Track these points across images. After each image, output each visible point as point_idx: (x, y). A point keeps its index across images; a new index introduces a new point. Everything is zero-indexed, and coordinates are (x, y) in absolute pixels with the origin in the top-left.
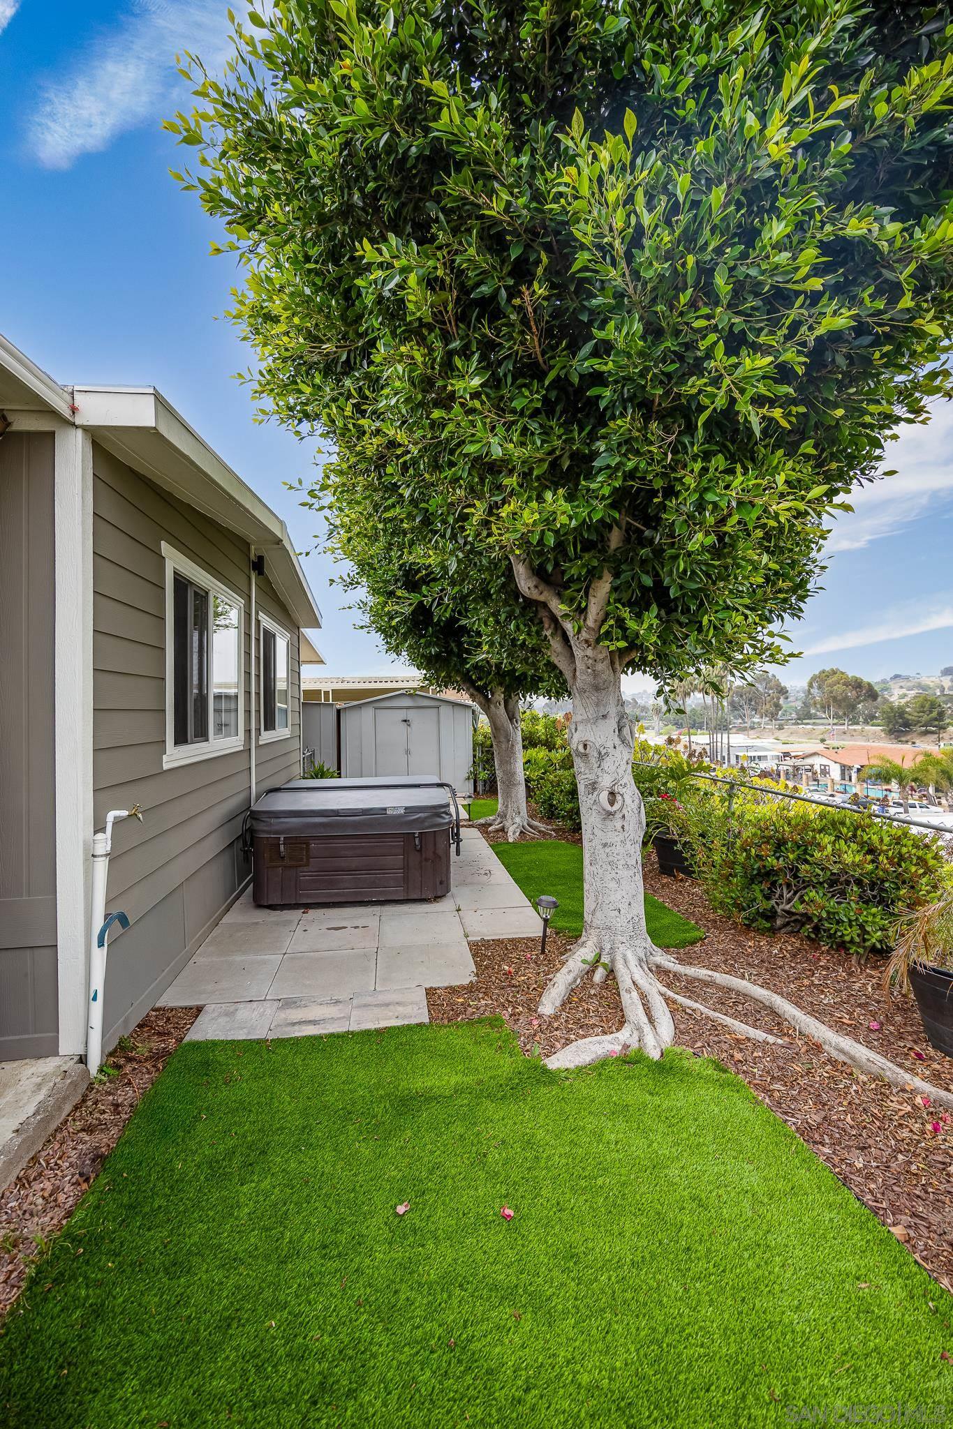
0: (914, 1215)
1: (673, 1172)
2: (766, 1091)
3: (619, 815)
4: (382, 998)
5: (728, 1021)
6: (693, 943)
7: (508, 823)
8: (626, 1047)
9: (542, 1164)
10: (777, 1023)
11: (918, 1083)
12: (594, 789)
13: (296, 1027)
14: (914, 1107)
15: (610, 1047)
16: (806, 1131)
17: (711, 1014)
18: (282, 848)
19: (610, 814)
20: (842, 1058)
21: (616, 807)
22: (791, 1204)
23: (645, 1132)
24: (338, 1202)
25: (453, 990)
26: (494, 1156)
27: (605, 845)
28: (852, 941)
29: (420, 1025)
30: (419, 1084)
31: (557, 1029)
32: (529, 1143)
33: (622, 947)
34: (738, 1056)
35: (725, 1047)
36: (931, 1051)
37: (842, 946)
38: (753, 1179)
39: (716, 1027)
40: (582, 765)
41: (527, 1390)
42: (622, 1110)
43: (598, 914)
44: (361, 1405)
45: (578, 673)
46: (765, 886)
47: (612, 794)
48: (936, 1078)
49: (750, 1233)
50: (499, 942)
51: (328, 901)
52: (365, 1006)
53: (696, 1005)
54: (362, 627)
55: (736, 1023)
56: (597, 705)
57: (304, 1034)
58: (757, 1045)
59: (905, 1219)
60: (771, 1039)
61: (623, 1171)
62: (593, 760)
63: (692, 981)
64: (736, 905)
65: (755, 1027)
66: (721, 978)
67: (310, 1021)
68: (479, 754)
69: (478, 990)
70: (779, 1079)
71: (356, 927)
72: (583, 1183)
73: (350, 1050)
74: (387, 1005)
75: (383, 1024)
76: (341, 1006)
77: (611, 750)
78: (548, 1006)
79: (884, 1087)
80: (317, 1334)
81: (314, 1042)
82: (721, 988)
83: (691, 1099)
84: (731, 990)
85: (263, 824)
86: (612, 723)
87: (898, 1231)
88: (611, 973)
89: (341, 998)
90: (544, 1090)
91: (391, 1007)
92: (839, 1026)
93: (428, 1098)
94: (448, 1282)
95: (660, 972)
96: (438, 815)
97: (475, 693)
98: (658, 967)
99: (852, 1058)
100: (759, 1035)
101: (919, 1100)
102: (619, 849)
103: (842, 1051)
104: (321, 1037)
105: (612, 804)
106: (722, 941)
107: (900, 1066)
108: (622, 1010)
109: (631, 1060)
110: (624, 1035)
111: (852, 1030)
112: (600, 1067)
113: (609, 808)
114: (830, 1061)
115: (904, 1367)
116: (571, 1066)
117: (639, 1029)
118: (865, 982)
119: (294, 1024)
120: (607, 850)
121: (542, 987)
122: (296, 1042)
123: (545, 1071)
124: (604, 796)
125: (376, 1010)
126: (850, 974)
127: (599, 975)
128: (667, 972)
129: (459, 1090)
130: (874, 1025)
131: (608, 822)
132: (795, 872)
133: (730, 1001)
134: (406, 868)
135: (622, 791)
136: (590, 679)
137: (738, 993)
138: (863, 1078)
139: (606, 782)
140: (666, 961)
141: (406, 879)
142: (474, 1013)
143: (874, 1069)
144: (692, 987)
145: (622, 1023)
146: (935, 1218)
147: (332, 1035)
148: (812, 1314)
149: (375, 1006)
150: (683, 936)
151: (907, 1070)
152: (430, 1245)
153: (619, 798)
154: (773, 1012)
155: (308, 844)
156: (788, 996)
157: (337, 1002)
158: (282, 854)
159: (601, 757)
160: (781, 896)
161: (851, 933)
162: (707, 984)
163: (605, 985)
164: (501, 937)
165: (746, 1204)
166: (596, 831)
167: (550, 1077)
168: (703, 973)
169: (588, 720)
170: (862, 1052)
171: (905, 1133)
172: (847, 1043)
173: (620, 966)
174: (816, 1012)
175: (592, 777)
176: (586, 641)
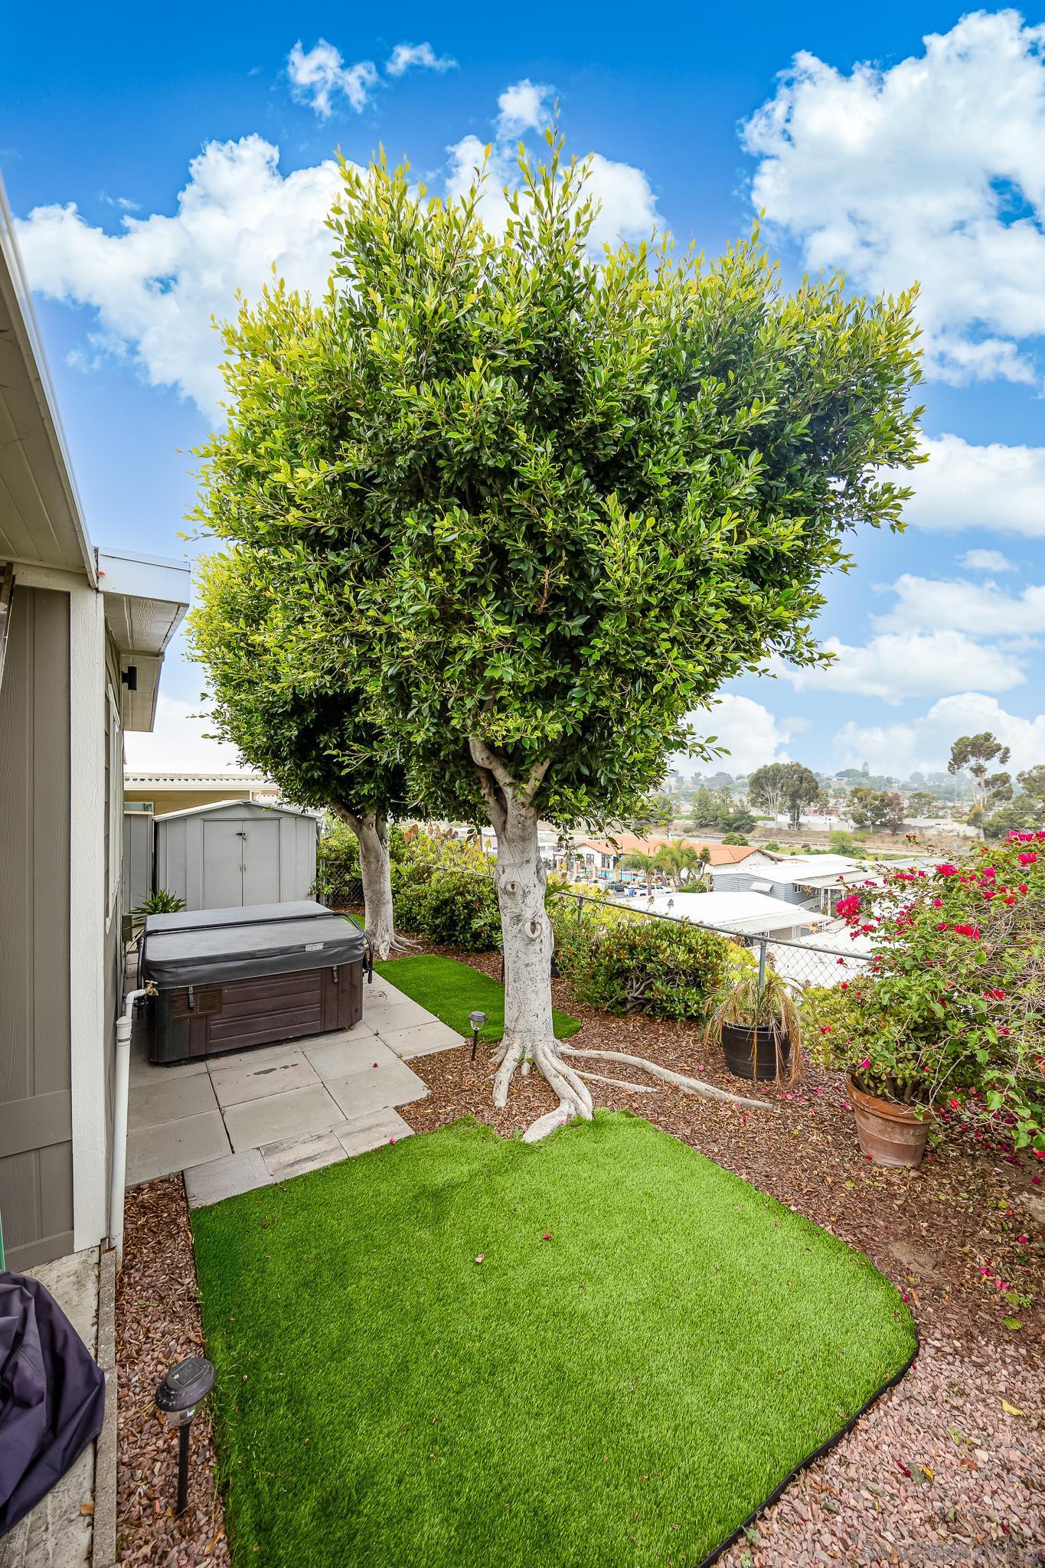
0: (747, 1168)
1: (628, 1183)
2: (656, 1123)
3: (538, 940)
4: (359, 1125)
5: (621, 1083)
6: (576, 1032)
7: (377, 942)
8: (569, 1116)
9: (553, 1203)
10: (649, 1078)
11: (732, 1097)
12: (519, 921)
13: (296, 1167)
14: (733, 1111)
15: (560, 1119)
16: (686, 1139)
17: (609, 1081)
18: (191, 997)
19: (533, 940)
20: (691, 1092)
21: (537, 934)
22: (694, 1180)
23: (603, 1166)
24: (430, 1273)
25: (417, 1104)
26: (520, 1209)
27: (527, 965)
28: (680, 1014)
29: (409, 1137)
30: (440, 1180)
31: (516, 1115)
32: (539, 1195)
33: (541, 1045)
34: (635, 1105)
35: (625, 1101)
36: (733, 1077)
37: (671, 1018)
38: (670, 1174)
39: (615, 1090)
40: (509, 901)
41: (606, 1316)
42: (583, 1157)
43: (521, 1020)
44: (522, 1363)
45: (508, 826)
46: (620, 981)
47: (533, 924)
48: (739, 1091)
49: (680, 1201)
50: (431, 1057)
51: (242, 1045)
52: (349, 1134)
53: (598, 1077)
54: (213, 738)
55: (627, 1084)
56: (523, 852)
57: (312, 1169)
58: (642, 1096)
59: (744, 1171)
60: (649, 1090)
61: (602, 1192)
62: (519, 897)
63: (588, 1060)
64: (602, 998)
65: (638, 1084)
66: (606, 1055)
67: (306, 1159)
68: (322, 868)
69: (439, 1099)
70: (661, 1114)
71: (285, 1067)
72: (582, 1206)
73: (359, 1172)
74: (369, 1129)
75: (377, 1145)
76: (326, 1140)
77: (532, 889)
78: (501, 1099)
79: (715, 1104)
80: (470, 1344)
81: (323, 1173)
82: (608, 1062)
83: (621, 1139)
84: (614, 1062)
85: (166, 975)
86: (532, 867)
87: (744, 1177)
88: (534, 1065)
89: (321, 1133)
90: (529, 1159)
91: (374, 1130)
92: (683, 1071)
93: (453, 1187)
94: (532, 1286)
95: (565, 1057)
96: (356, 947)
97: (348, 814)
98: (562, 1054)
99: (697, 1091)
100: (642, 1088)
101: (734, 1107)
102: (538, 967)
103: (691, 1088)
104: (326, 1169)
105: (533, 932)
106: (593, 1026)
107: (721, 1089)
108: (553, 1091)
109: (575, 1123)
110: (565, 1108)
111: (690, 1073)
112: (557, 1134)
113: (531, 935)
114: (686, 1096)
115: (763, 1235)
116: (540, 1138)
117: (573, 1101)
118: (688, 1039)
119: (292, 1165)
120: (529, 969)
121: (490, 1086)
122: (305, 1178)
123: (527, 1146)
124: (528, 926)
125: (362, 1135)
126: (678, 1036)
127: (525, 1069)
128: (569, 1057)
129: (472, 1176)
130: (701, 1067)
131: (530, 947)
132: (643, 968)
133: (616, 1069)
134: (323, 1002)
135: (540, 921)
136: (519, 832)
137: (620, 1063)
138: (704, 1101)
139: (528, 914)
140: (566, 1048)
141: (323, 1013)
142: (446, 1119)
143: (710, 1094)
144: (589, 1065)
145: (557, 1101)
146: (755, 1166)
147: (335, 1165)
148: (721, 1228)
149: (359, 1132)
150: (568, 1027)
151: (726, 1090)
152: (511, 1273)
153: (538, 926)
154: (645, 1072)
155: (221, 991)
156: (649, 1058)
157: (319, 1137)
158: (192, 1005)
159: (525, 895)
160: (632, 987)
161: (679, 1008)
162: (597, 1061)
163: (531, 1075)
164: (431, 1052)
165: (672, 1187)
166: (519, 954)
167: (530, 1149)
168: (593, 1053)
169: (514, 865)
170: (702, 1086)
171: (731, 1127)
172: (692, 1082)
173: (541, 1058)
174: (669, 1066)
175: (517, 911)
176: (523, 804)
